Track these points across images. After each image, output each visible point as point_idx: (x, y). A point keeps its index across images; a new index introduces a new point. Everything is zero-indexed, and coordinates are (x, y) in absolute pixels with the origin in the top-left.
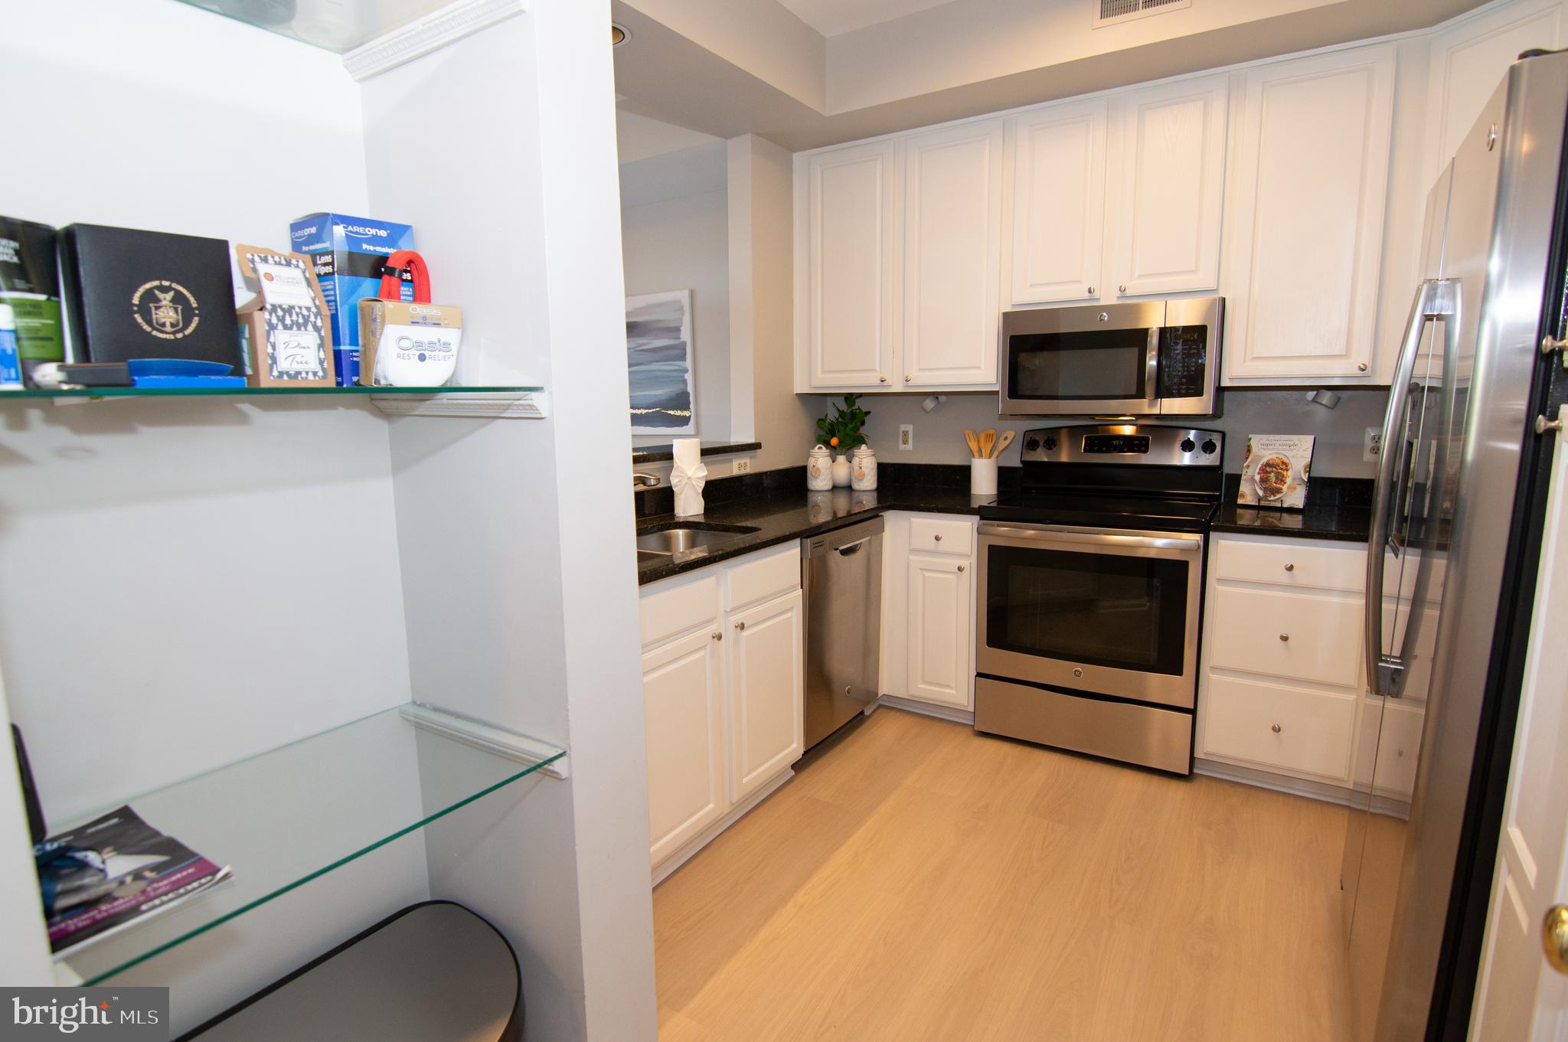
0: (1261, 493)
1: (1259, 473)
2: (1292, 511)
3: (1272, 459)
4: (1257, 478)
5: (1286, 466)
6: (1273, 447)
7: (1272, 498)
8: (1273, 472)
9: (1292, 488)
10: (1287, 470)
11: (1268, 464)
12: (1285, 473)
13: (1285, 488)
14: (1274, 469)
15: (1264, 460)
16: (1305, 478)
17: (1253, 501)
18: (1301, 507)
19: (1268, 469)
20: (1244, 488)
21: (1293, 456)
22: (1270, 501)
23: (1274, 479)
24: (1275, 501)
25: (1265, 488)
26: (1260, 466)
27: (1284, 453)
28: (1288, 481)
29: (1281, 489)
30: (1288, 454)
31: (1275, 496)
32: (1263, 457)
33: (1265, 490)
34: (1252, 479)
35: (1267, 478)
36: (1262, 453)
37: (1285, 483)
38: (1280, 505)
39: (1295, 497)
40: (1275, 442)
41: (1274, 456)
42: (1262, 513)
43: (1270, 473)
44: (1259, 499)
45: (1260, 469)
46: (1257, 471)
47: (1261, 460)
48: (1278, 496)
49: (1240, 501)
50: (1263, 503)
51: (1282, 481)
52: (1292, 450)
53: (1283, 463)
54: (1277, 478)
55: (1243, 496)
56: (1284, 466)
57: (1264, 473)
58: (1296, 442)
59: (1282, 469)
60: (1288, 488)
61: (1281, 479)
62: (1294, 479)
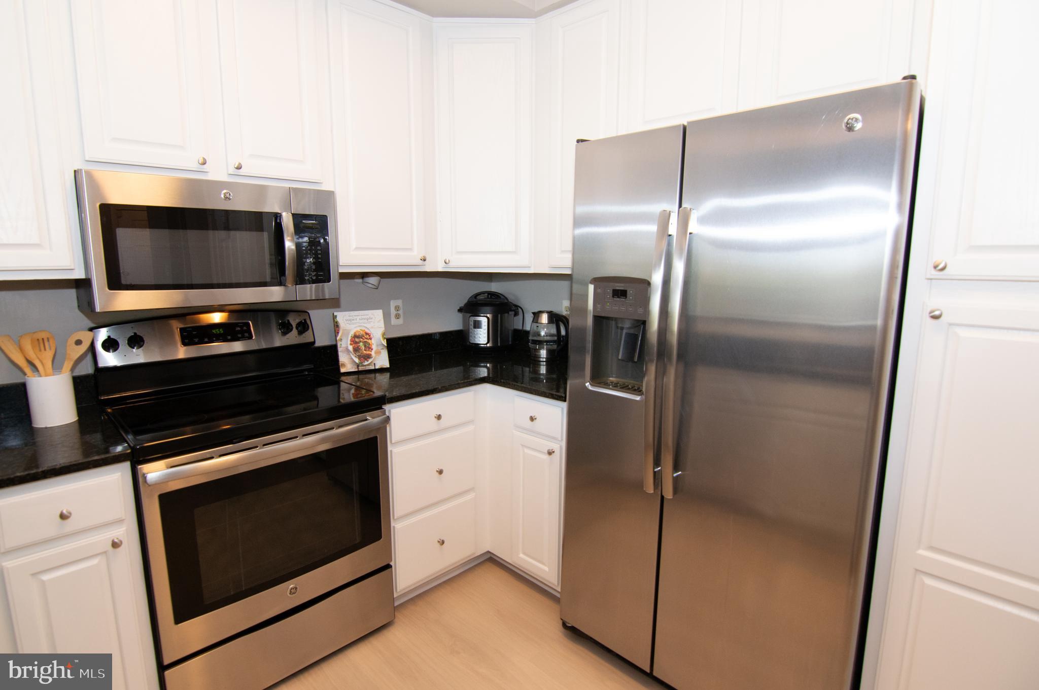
0: (357, 360)
1: (351, 344)
2: (382, 370)
3: (357, 331)
4: (351, 348)
5: (369, 336)
6: (355, 321)
7: (366, 363)
8: (360, 340)
9: (378, 353)
10: (371, 339)
11: (355, 336)
12: (369, 341)
13: (373, 353)
14: (361, 339)
15: (352, 333)
16: (385, 343)
17: (352, 368)
18: (388, 366)
19: (357, 340)
20: (343, 358)
21: (372, 328)
22: (365, 366)
23: (363, 348)
24: (368, 365)
25: (358, 356)
26: (350, 338)
27: (365, 325)
28: (374, 347)
29: (371, 355)
30: (368, 326)
31: (368, 361)
32: (350, 330)
33: (359, 357)
34: (347, 350)
35: (358, 347)
36: (348, 327)
37: (372, 349)
38: (373, 368)
39: (382, 360)
40: (356, 317)
41: (358, 329)
42: (361, 377)
43: (358, 343)
44: (358, 366)
45: (351, 341)
46: (349, 342)
47: (349, 334)
48: (370, 361)
49: (343, 370)
50: (361, 368)
51: (369, 348)
52: (370, 323)
53: (367, 334)
54: (365, 346)
55: (344, 365)
56: (368, 336)
57: (354, 343)
58: (372, 316)
59: (367, 339)
60: (376, 353)
61: (368, 347)
62: (377, 345)
